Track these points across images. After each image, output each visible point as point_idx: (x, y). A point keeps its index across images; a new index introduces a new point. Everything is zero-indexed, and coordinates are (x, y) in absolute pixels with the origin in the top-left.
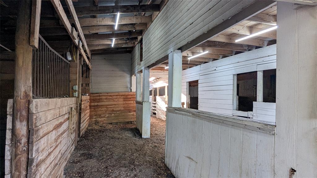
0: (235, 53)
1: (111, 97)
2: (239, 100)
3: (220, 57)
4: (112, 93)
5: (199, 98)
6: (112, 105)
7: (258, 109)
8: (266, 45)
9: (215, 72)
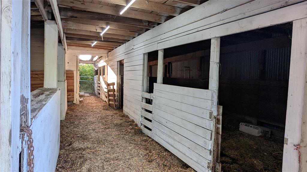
0: (145, 30)
1: (37, 76)
2: (149, 81)
3: (135, 34)
4: (38, 71)
5: (124, 78)
6: (39, 84)
7: (157, 91)
8: (164, 21)
9: (133, 50)
